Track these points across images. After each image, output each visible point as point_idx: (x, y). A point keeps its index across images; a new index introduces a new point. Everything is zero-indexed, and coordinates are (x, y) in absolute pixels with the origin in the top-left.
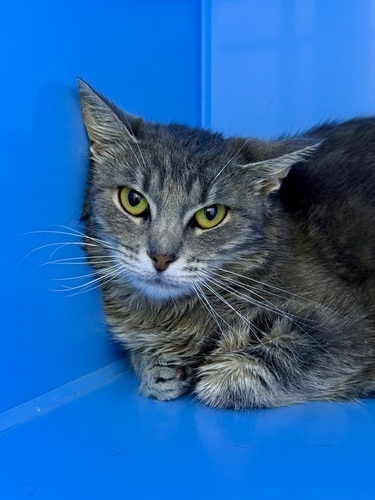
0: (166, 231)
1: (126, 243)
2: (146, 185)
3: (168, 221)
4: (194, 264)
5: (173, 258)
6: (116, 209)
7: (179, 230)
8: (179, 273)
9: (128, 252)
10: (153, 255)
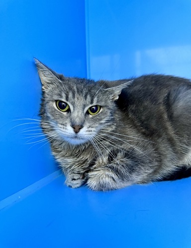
0: (78, 116)
1: (61, 122)
2: (67, 98)
3: (78, 112)
4: (90, 129)
5: (81, 127)
6: (55, 109)
7: (83, 115)
8: (85, 133)
9: (62, 126)
10: (73, 126)
